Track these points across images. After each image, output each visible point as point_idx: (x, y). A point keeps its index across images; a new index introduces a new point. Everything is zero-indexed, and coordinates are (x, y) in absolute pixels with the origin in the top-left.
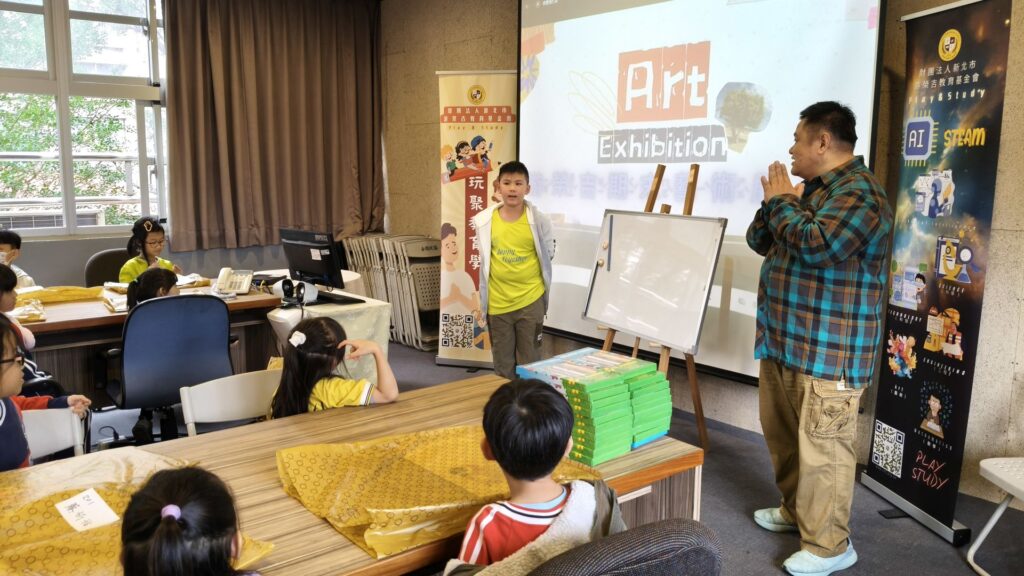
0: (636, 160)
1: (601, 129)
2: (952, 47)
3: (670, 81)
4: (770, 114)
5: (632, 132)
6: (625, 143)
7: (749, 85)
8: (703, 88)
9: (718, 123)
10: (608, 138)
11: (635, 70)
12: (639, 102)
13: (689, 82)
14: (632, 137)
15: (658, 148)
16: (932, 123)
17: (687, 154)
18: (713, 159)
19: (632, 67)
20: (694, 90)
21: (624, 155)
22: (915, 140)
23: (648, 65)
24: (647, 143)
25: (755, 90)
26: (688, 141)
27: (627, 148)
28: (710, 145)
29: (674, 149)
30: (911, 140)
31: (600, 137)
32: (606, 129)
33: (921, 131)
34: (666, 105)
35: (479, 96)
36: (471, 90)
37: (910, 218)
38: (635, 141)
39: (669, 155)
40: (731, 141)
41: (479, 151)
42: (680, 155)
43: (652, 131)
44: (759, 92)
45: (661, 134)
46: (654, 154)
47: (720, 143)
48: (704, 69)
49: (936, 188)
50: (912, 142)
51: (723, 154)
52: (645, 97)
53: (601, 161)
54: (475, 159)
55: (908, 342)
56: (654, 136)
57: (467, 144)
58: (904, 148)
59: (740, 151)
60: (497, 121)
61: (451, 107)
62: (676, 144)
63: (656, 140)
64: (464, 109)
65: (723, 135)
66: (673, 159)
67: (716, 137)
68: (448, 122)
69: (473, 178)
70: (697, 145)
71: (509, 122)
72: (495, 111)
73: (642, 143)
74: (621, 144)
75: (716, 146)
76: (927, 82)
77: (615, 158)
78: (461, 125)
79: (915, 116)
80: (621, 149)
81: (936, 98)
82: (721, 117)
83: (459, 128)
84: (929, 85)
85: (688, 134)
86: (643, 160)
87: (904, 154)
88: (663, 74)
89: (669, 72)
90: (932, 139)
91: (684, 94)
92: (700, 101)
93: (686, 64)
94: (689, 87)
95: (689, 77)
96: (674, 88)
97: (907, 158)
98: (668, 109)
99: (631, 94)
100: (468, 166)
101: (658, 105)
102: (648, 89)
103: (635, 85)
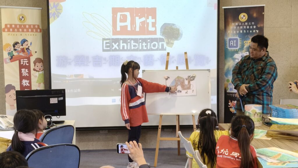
0: (123, 50)
1: (104, 38)
2: (244, 18)
3: (138, 21)
4: (182, 35)
5: (121, 39)
6: (117, 44)
7: (174, 25)
8: (154, 25)
9: (161, 37)
10: (108, 41)
11: (121, 15)
12: (124, 28)
13: (147, 22)
14: (121, 41)
15: (135, 46)
16: (239, 39)
17: (149, 48)
18: (160, 50)
19: (119, 14)
20: (150, 25)
21: (118, 48)
22: (233, 43)
24: (129, 44)
25: (176, 26)
26: (149, 43)
27: (119, 46)
28: (159, 45)
29: (142, 46)
30: (231, 43)
31: (103, 41)
32: (106, 38)
33: (235, 41)
34: (138, 29)
35: (23, 19)
36: (19, 16)
38: (123, 43)
39: (140, 48)
40: (168, 43)
41: (25, 46)
42: (146, 48)
43: (131, 39)
45: (136, 40)
46: (133, 48)
47: (163, 44)
48: (154, 17)
50: (232, 44)
51: (165, 48)
52: (127, 26)
53: (104, 50)
54: (23, 50)
56: (132, 41)
57: (18, 43)
58: (228, 45)
59: (171, 47)
60: (33, 32)
61: (9, 24)
62: (143, 44)
63: (133, 43)
64: (16, 25)
65: (164, 42)
66: (142, 50)
67: (161, 42)
68: (7, 32)
69: (23, 60)
70: (153, 45)
71: (39, 32)
72: (32, 27)
73: (126, 44)
74: (115, 44)
75: (161, 45)
76: (236, 27)
77: (112, 49)
78: (15, 33)
79: (232, 37)
80: (115, 46)
81: (240, 32)
82: (163, 35)
83: (14, 35)
84: (237, 28)
85: (149, 41)
86: (127, 50)
87: (228, 47)
88: (135, 18)
89: (138, 18)
90: (239, 43)
91: (146, 26)
92: (153, 29)
93: (146, 15)
94: (148, 24)
95: (147, 20)
96: (141, 23)
97: (229, 49)
98: (138, 31)
99: (119, 24)
100: (20, 54)
101: (133, 29)
102: (128, 23)
103: (121, 21)
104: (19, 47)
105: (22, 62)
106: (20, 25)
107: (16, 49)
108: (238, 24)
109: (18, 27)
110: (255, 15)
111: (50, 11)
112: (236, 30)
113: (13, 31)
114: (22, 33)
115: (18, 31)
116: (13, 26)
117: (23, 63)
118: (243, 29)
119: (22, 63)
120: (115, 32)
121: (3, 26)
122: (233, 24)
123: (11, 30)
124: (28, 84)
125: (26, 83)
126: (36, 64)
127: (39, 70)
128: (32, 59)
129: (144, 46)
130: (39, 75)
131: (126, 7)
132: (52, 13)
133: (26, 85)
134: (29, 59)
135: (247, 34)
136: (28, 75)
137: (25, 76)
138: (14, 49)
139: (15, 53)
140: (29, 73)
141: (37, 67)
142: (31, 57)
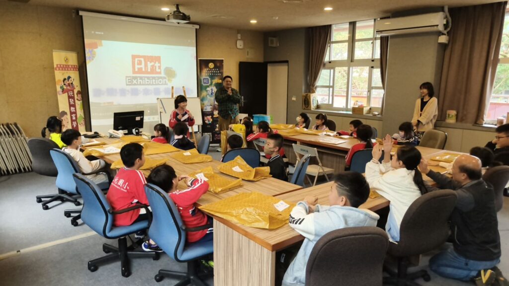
0: (140, 84)
1: (126, 76)
2: (212, 66)
3: (150, 65)
4: (177, 75)
5: (138, 77)
7: (171, 68)
8: (160, 67)
10: (129, 78)
11: (138, 60)
12: (140, 69)
15: (148, 82)
16: (209, 79)
17: (157, 83)
18: (164, 85)
19: (136, 59)
21: (136, 83)
23: (142, 59)
24: (144, 80)
25: (173, 69)
26: (157, 80)
27: (137, 81)
28: (163, 81)
29: (153, 82)
30: (204, 81)
31: (126, 78)
32: (128, 76)
33: (207, 80)
34: (149, 70)
35: (67, 61)
36: (65, 59)
37: (206, 96)
38: (139, 80)
39: (151, 83)
40: (169, 80)
41: (70, 82)
42: (155, 83)
43: (145, 77)
45: (148, 78)
46: (146, 83)
47: (166, 81)
48: (160, 62)
49: (212, 90)
51: (167, 83)
52: (142, 68)
53: (127, 85)
54: (69, 84)
55: (209, 117)
56: (146, 79)
57: (66, 79)
59: (171, 83)
60: (74, 71)
61: (59, 64)
64: (63, 65)
65: (166, 79)
66: (153, 84)
67: (164, 79)
68: (58, 70)
70: (159, 81)
71: (77, 71)
72: (73, 66)
73: (142, 80)
74: (135, 80)
76: (207, 71)
79: (205, 77)
80: (135, 82)
81: (209, 74)
82: (165, 75)
83: (63, 73)
85: (157, 78)
86: (143, 85)
87: (203, 83)
88: (147, 62)
89: (149, 62)
90: (210, 81)
91: (154, 68)
92: (159, 71)
93: (154, 61)
94: (156, 67)
97: (204, 85)
98: (149, 72)
99: (137, 67)
100: (67, 88)
101: (146, 70)
102: (143, 66)
103: (138, 64)
104: (67, 82)
106: (66, 65)
108: (209, 70)
109: (65, 66)
110: (218, 65)
111: (86, 55)
112: (207, 73)
113: (62, 70)
114: (68, 71)
115: (65, 70)
116: (62, 66)
118: (211, 73)
120: (134, 72)
121: (55, 66)
122: (205, 69)
124: (74, 111)
126: (78, 95)
127: (80, 100)
128: (76, 91)
130: (80, 103)
131: (141, 55)
132: (88, 56)
134: (73, 92)
135: (214, 76)
136: (74, 104)
137: (72, 104)
138: (64, 84)
140: (74, 102)
142: (75, 90)
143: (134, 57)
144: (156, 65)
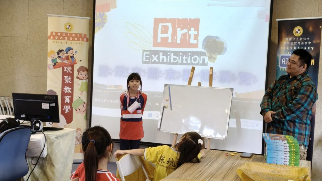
0: (163, 63)
1: (144, 49)
2: (299, 32)
3: (180, 33)
4: (226, 49)
5: (161, 51)
6: (157, 56)
7: (217, 37)
8: (196, 37)
9: (203, 51)
10: (148, 53)
11: (162, 26)
12: (165, 40)
13: (189, 34)
14: (161, 53)
15: (174, 59)
17: (189, 62)
18: (201, 65)
19: (161, 25)
20: (192, 37)
21: (157, 61)
22: (285, 62)
23: (170, 25)
24: (169, 56)
25: (220, 39)
26: (189, 57)
27: (158, 58)
28: (200, 59)
29: (182, 60)
30: (283, 61)
31: (143, 53)
32: (147, 49)
33: (287, 59)
34: (178, 41)
35: (70, 28)
36: (65, 25)
38: (162, 55)
39: (180, 62)
40: (210, 58)
42: (186, 62)
43: (172, 52)
44: (222, 40)
45: (176, 53)
46: (172, 61)
47: (205, 59)
48: (197, 29)
50: (283, 63)
51: (206, 63)
52: (167, 38)
53: (144, 62)
57: (63, 51)
58: (280, 64)
59: (214, 62)
60: (79, 41)
61: (54, 32)
62: (183, 58)
63: (173, 55)
64: (62, 33)
65: (206, 56)
66: (182, 64)
67: (202, 56)
68: (53, 39)
69: (66, 67)
70: (194, 59)
71: (85, 41)
72: (78, 36)
73: (166, 56)
74: (155, 56)
75: (203, 59)
76: (289, 42)
77: (152, 62)
78: (60, 41)
79: (284, 54)
80: (155, 58)
81: (293, 48)
82: (205, 49)
83: (59, 42)
84: (290, 44)
85: (189, 54)
86: (167, 63)
87: (279, 66)
88: (177, 29)
89: (180, 29)
91: (187, 38)
92: (195, 42)
93: (188, 26)
94: (190, 36)
95: (189, 31)
96: (182, 35)
98: (179, 44)
99: (160, 36)
100: (64, 61)
101: (174, 41)
102: (169, 35)
103: (163, 32)
105: (65, 69)
106: (66, 34)
107: (60, 56)
108: (292, 40)
109: (64, 35)
110: (311, 29)
111: (96, 21)
112: (289, 46)
113: (59, 39)
114: (68, 41)
115: (64, 39)
117: (67, 70)
119: (65, 71)
120: (155, 44)
121: (49, 34)
122: (286, 39)
123: (57, 37)
124: (70, 91)
125: (68, 90)
126: (80, 72)
127: (82, 78)
128: (76, 67)
129: (184, 60)
130: (82, 83)
131: (168, 18)
132: (97, 23)
133: (68, 92)
134: (73, 67)
136: (71, 82)
137: (68, 83)
138: (58, 56)
139: (59, 61)
140: (72, 80)
141: (81, 75)
142: (75, 65)
143: (157, 21)
144: (190, 33)
